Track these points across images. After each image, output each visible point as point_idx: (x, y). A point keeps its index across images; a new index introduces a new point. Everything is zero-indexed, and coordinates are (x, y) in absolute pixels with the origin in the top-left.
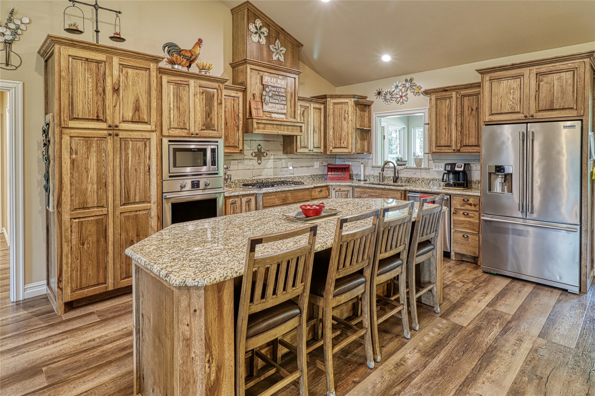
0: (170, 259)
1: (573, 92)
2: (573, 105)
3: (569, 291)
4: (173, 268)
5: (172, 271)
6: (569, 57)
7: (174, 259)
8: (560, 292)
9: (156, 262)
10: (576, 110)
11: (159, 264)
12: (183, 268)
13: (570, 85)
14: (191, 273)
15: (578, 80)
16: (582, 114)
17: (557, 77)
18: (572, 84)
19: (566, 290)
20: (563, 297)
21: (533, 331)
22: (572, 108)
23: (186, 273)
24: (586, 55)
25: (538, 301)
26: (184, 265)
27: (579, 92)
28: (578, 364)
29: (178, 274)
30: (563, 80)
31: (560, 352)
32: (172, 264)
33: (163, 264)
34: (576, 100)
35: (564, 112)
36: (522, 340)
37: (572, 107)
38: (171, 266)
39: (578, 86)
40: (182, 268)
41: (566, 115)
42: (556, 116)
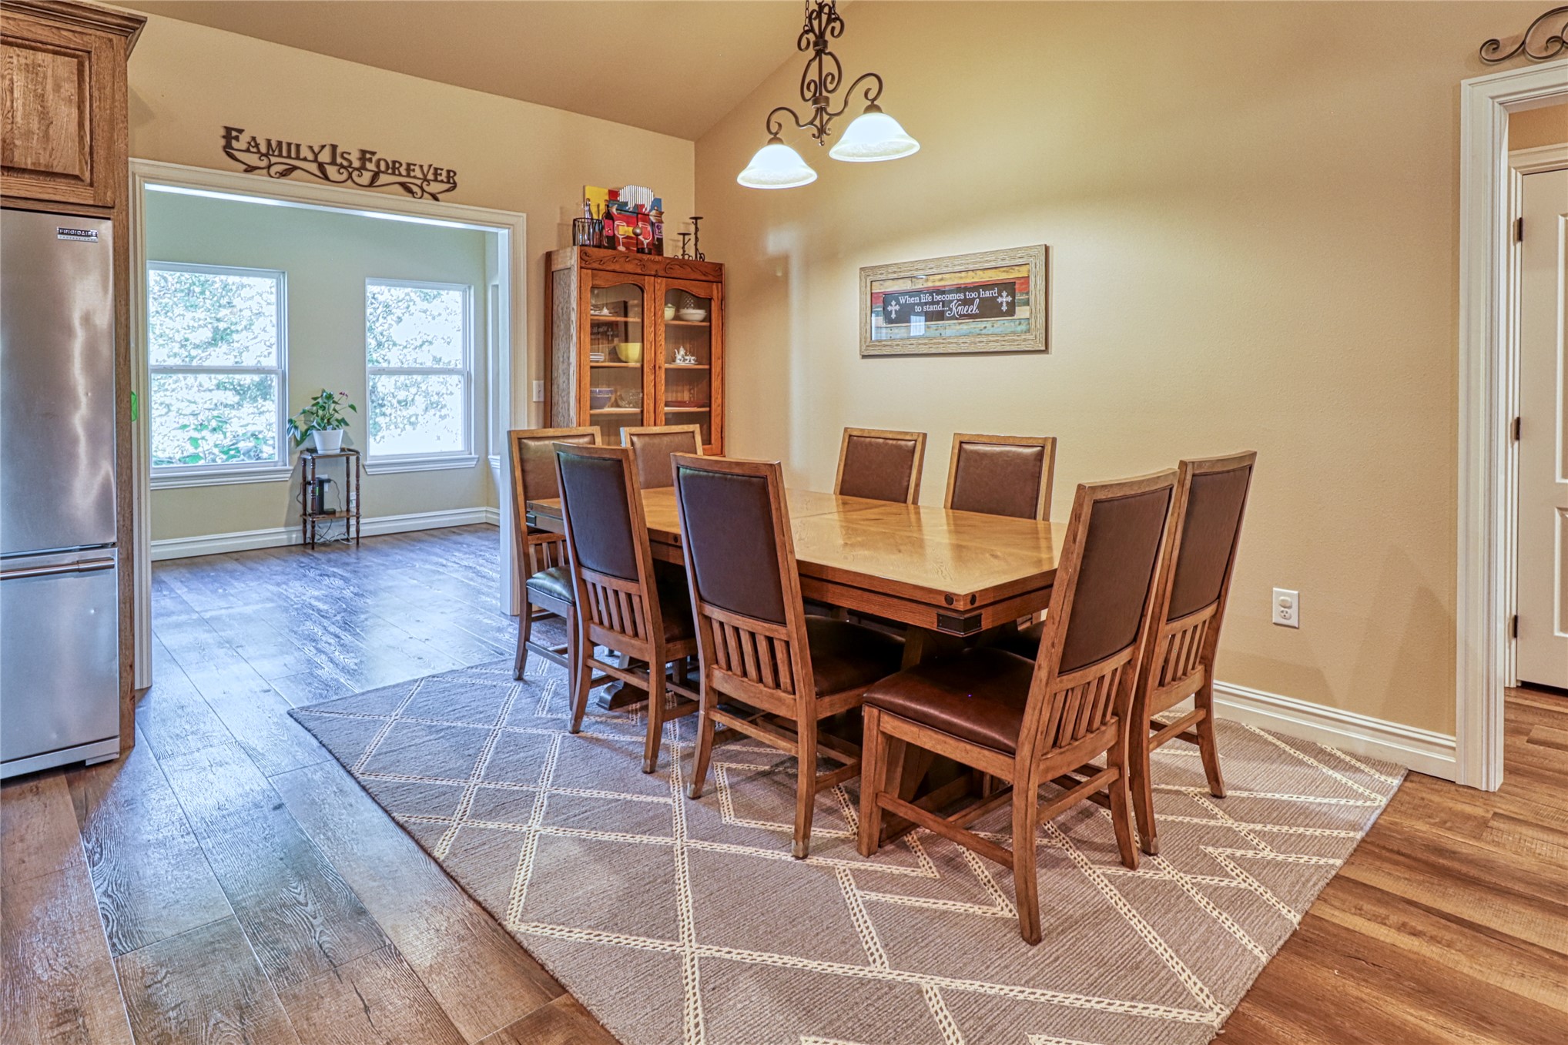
1: (81, 125)
2: (81, 169)
3: (87, 764)
6: (65, 9)
8: (62, 779)
10: (91, 185)
13: (71, 101)
15: (96, 94)
16: (109, 201)
17: (23, 61)
18: (75, 98)
19: (80, 766)
20: (81, 789)
21: (84, 949)
22: (76, 177)
24: (119, 21)
25: (19, 846)
27: (97, 131)
28: (279, 946)
30: (45, 77)
31: (214, 951)
34: (91, 153)
35: (51, 184)
36: (76, 1011)
37: (77, 173)
39: (96, 110)
41: (57, 198)
42: (23, 194)
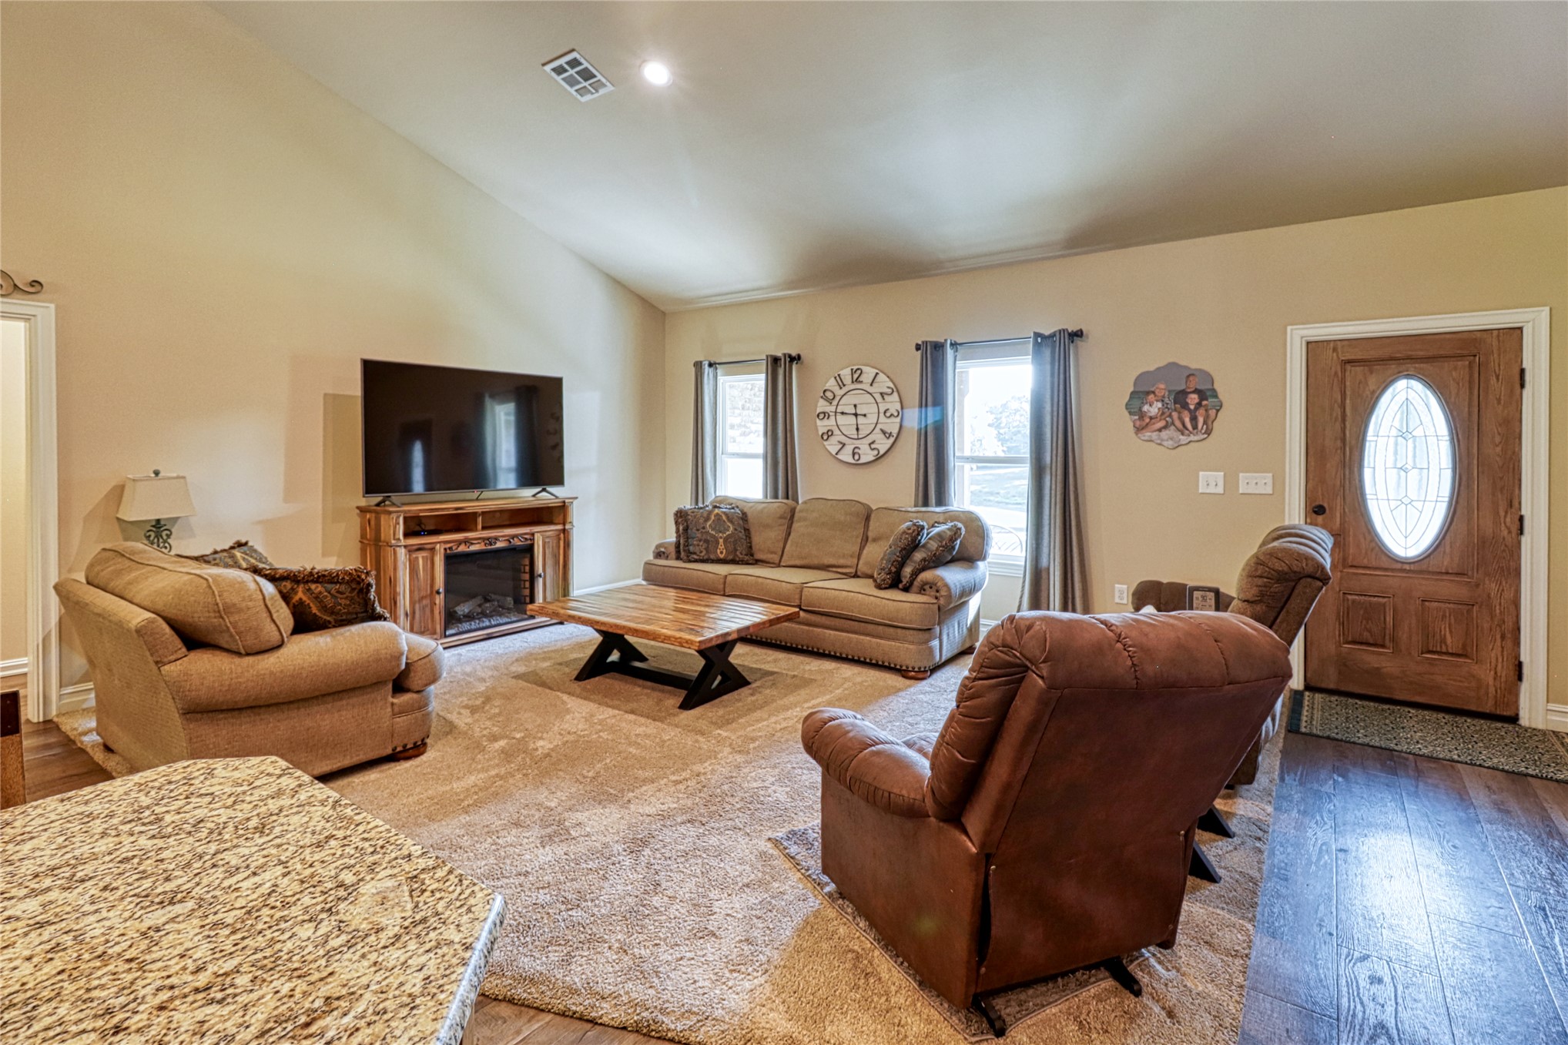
0: (277, 830)
4: (274, 788)
5: (280, 776)
7: (261, 830)
9: (334, 807)
11: (323, 803)
12: (239, 789)
14: (224, 773)
23: (236, 774)
26: (230, 801)
29: (263, 768)
32: (273, 805)
33: (309, 804)
38: (279, 793)
40: (245, 788)
